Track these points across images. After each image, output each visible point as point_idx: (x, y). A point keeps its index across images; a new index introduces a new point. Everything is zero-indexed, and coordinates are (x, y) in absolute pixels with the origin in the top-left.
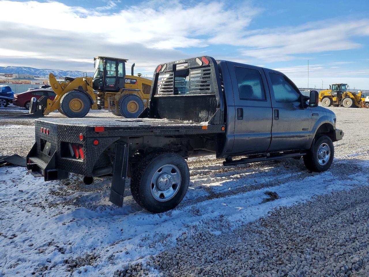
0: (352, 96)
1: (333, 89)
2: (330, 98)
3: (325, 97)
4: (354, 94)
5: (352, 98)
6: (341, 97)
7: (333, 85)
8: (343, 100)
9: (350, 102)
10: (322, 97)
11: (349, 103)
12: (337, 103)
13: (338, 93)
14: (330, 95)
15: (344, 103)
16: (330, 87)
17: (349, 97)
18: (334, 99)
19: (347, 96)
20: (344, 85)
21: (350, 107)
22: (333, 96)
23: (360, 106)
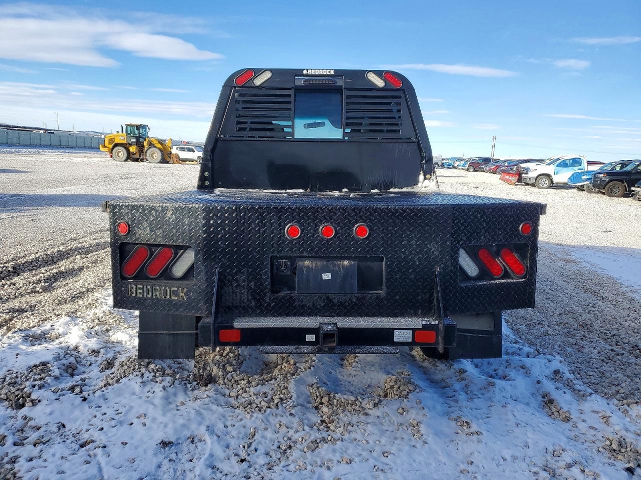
0: (159, 146)
1: (129, 132)
2: (126, 146)
3: (116, 145)
4: (161, 142)
5: (159, 149)
6: (143, 146)
7: (127, 125)
8: (146, 152)
9: (158, 155)
10: (112, 145)
11: (156, 156)
12: (137, 156)
13: (138, 138)
14: (125, 142)
15: (148, 156)
16: (121, 128)
17: (155, 147)
18: (133, 149)
19: (151, 145)
20: (144, 127)
21: (158, 163)
22: (130, 145)
23: (171, 161)
